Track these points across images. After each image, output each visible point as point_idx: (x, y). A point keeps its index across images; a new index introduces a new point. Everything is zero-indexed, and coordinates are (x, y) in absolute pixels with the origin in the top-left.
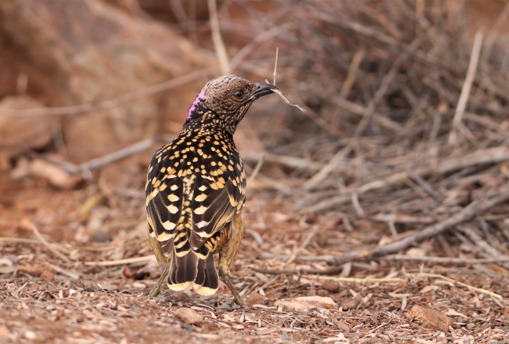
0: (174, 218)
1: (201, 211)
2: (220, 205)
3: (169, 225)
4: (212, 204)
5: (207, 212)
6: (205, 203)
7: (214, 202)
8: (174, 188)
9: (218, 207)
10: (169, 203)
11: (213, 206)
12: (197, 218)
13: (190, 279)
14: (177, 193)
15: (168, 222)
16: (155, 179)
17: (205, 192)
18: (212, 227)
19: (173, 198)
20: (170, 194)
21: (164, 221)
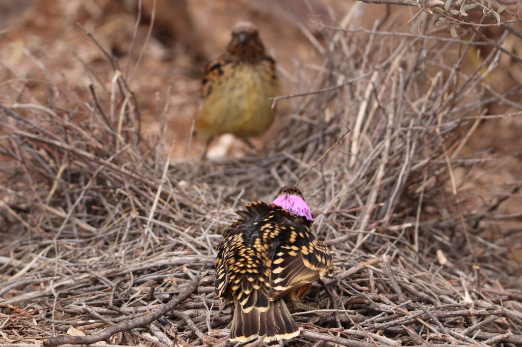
1: (278, 271)
2: (296, 266)
4: (288, 266)
5: (283, 272)
6: (281, 265)
7: (290, 264)
9: (293, 268)
11: (289, 267)
12: (275, 276)
17: (282, 257)
18: (287, 283)
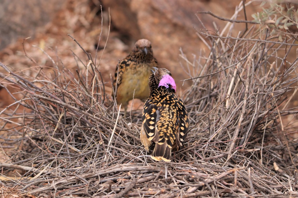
0: (153, 131)
3: (151, 134)
8: (153, 118)
10: (150, 125)
13: (161, 156)
14: (154, 121)
15: (150, 133)
16: (147, 114)
19: (152, 123)
20: (150, 121)
21: (149, 133)
